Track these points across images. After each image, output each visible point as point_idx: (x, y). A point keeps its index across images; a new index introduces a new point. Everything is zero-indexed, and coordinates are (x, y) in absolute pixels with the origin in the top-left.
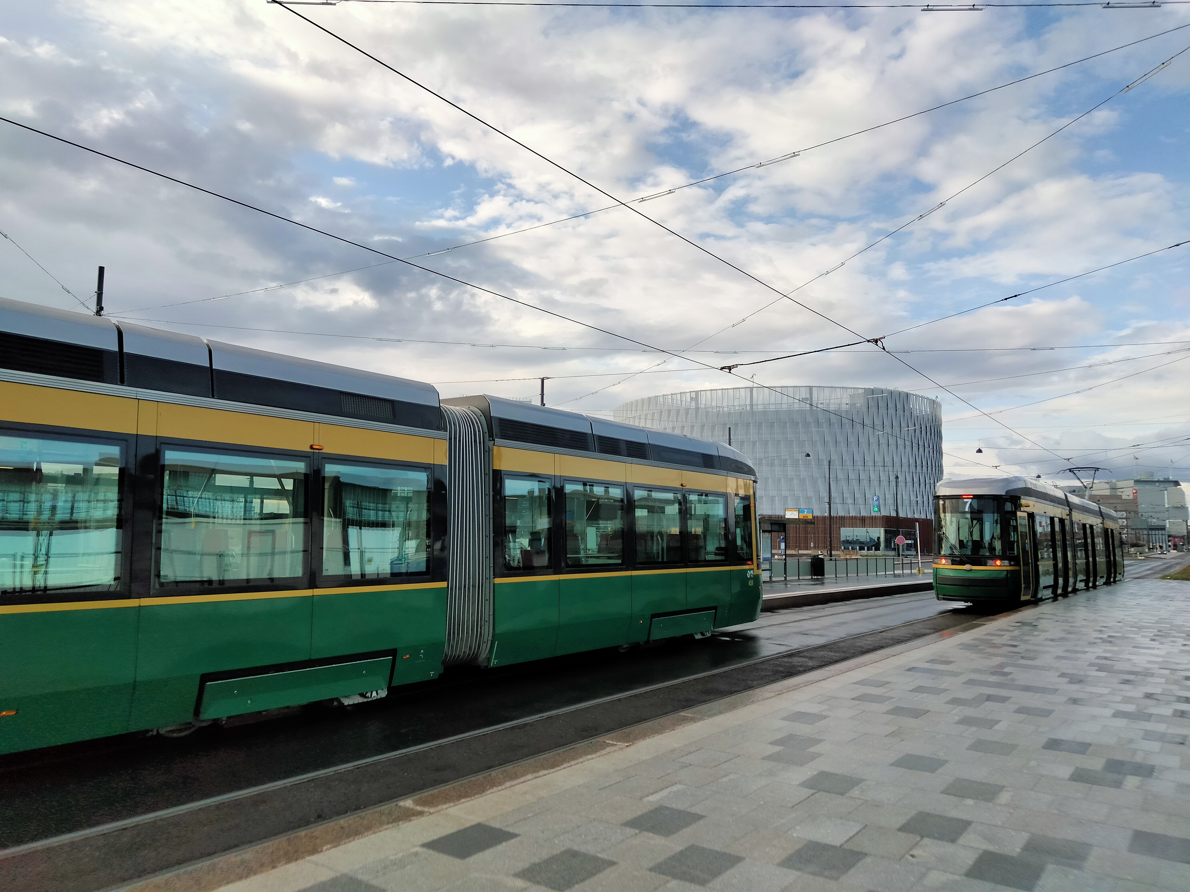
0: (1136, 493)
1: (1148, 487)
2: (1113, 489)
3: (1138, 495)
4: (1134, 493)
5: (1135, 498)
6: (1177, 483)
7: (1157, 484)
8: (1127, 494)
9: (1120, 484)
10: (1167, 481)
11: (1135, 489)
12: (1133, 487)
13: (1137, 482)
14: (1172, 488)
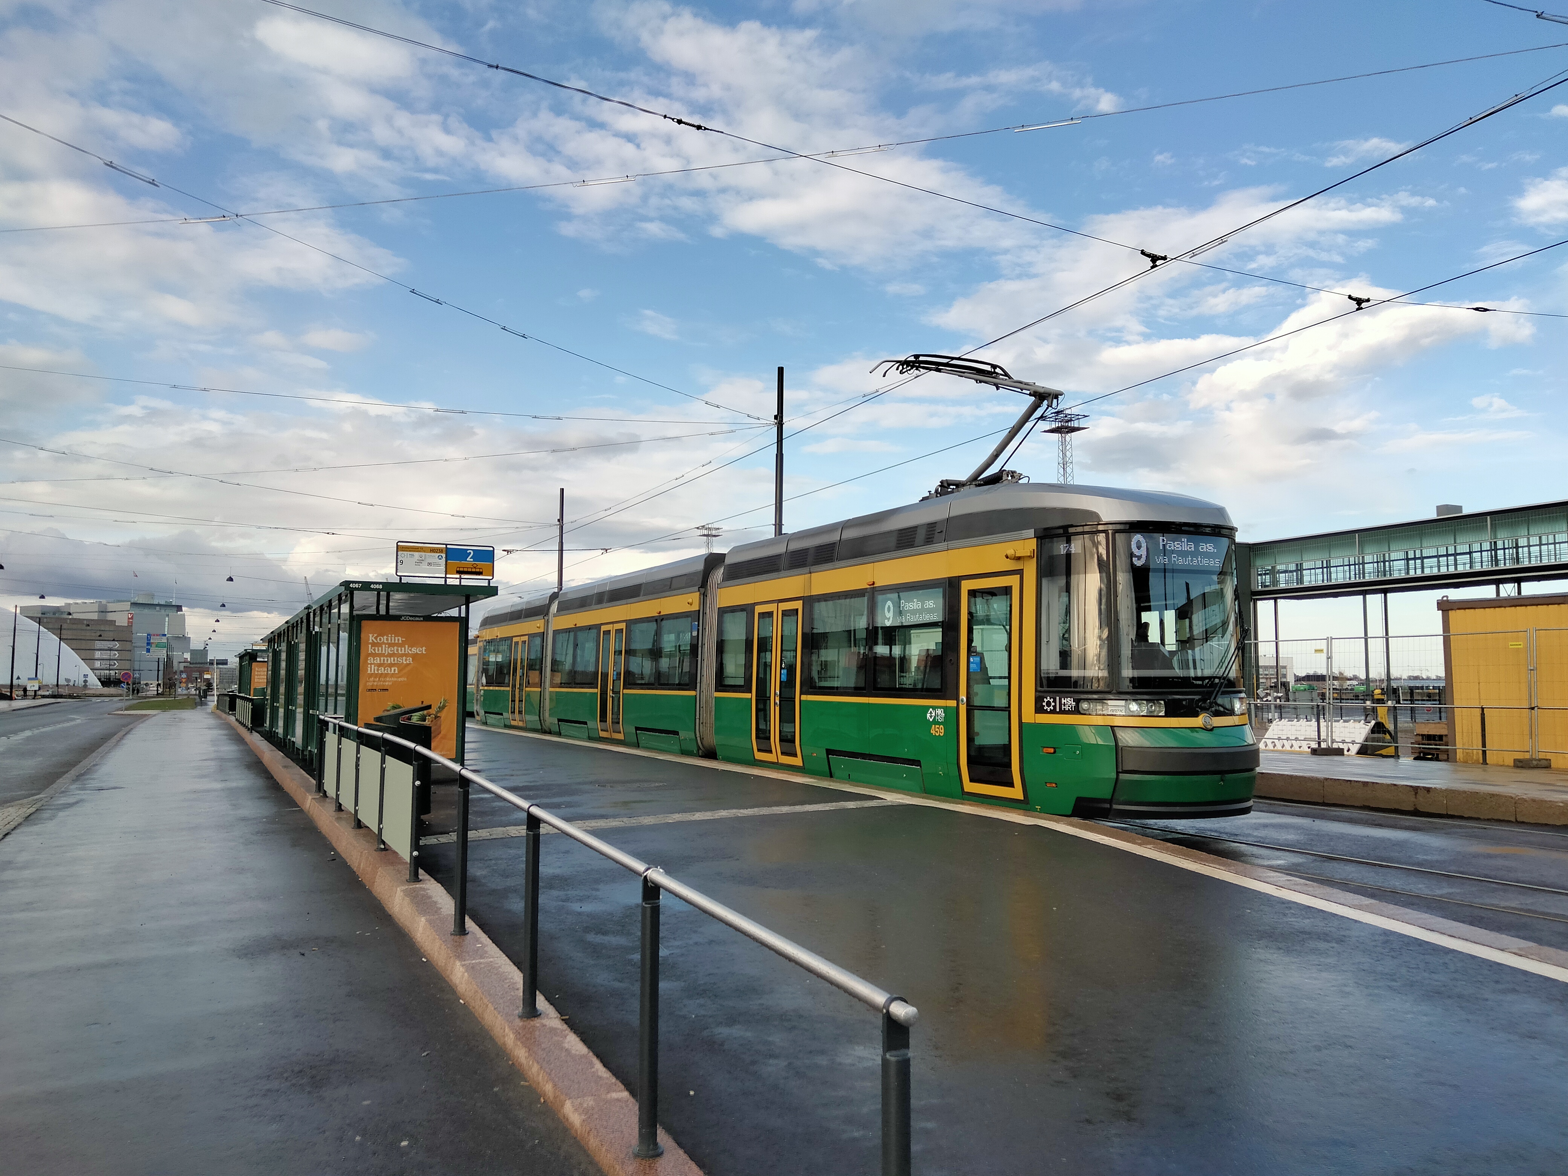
0: (132, 618)
1: (146, 611)
2: (102, 612)
3: (134, 621)
4: (129, 618)
5: (130, 625)
6: (179, 608)
7: (158, 608)
8: (121, 620)
9: (111, 607)
10: (168, 606)
11: (131, 614)
12: (129, 611)
13: (134, 604)
14: (172, 613)
